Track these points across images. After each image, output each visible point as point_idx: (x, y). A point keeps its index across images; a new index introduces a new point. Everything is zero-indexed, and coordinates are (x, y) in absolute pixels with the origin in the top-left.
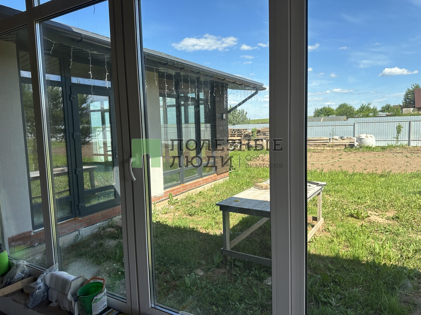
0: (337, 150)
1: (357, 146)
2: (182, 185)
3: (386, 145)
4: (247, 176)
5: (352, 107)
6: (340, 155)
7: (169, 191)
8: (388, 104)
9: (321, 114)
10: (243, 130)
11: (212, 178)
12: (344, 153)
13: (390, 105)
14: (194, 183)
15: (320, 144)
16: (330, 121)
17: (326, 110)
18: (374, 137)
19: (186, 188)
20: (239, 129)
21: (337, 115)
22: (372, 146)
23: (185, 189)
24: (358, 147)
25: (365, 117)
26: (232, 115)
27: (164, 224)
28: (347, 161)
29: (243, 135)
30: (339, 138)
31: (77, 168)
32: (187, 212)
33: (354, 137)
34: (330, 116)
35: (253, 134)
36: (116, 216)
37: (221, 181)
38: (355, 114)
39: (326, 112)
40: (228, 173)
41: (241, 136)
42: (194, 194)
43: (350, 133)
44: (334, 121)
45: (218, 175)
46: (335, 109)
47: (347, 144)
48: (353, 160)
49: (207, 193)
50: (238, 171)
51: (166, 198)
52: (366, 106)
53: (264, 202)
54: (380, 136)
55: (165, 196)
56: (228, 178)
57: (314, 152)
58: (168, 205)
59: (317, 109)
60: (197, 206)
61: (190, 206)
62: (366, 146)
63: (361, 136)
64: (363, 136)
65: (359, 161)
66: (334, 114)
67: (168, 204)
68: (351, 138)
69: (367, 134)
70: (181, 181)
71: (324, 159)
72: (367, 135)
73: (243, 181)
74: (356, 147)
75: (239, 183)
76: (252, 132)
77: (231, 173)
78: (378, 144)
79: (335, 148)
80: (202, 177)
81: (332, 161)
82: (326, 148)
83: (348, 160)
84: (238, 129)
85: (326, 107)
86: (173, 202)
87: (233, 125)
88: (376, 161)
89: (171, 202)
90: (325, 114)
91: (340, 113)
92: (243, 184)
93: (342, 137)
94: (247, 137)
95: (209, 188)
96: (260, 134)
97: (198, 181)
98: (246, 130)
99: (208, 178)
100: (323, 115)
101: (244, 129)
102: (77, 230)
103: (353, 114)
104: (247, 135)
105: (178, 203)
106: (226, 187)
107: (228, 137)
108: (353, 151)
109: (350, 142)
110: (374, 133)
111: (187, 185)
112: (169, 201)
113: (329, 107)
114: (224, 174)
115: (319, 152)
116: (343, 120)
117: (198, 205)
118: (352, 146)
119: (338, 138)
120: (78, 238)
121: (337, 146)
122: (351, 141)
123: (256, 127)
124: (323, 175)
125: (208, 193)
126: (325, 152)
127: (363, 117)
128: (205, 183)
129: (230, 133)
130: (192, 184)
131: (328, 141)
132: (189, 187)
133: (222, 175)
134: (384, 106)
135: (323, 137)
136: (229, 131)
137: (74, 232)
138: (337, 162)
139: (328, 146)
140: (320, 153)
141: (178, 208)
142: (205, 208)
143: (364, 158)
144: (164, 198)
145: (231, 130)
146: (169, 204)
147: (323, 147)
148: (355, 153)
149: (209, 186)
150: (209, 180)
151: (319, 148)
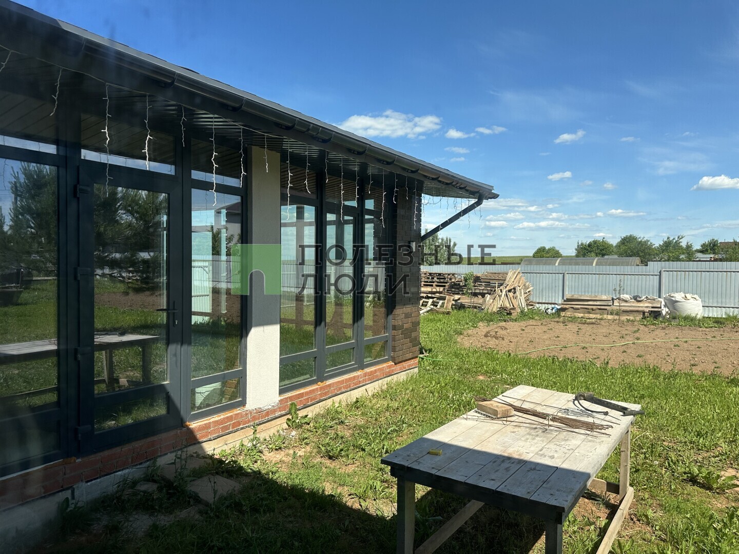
0: (628, 321)
1: (666, 315)
2: (321, 384)
3: (724, 316)
4: (455, 367)
5: (648, 241)
6: (635, 332)
7: (290, 398)
8: (713, 240)
9: (591, 252)
10: (449, 275)
11: (383, 370)
12: (642, 327)
13: (717, 241)
14: (346, 379)
15: (594, 307)
16: (609, 265)
17: (598, 245)
18: (700, 300)
19: (329, 391)
20: (441, 272)
21: (621, 255)
22: (696, 316)
23: (326, 394)
24: (668, 317)
25: (673, 261)
26: (428, 247)
27: (270, 477)
28: (651, 344)
29: (448, 284)
30: (631, 299)
31: (79, 346)
32: (323, 449)
33: (660, 297)
34: (606, 257)
35: (467, 283)
36: (166, 454)
37: (402, 377)
38: (654, 255)
39: (598, 249)
40: (417, 360)
41: (445, 286)
42: (344, 404)
43: (651, 290)
44: (618, 265)
45: (396, 364)
46: (614, 245)
47: (647, 310)
48: (664, 344)
49: (370, 402)
50: (437, 356)
51: (283, 412)
52: (674, 241)
53: (503, 461)
54: (711, 297)
55: (280, 409)
56: (416, 370)
57: (584, 324)
58: (287, 427)
59: (582, 244)
60: (347, 433)
61: (332, 433)
62: (684, 315)
63: (675, 297)
64: (678, 296)
65: (675, 346)
66: (613, 253)
67: (285, 426)
68: (654, 299)
69: (685, 293)
70: (317, 377)
71: (604, 339)
72: (687, 295)
73: (446, 379)
74: (664, 317)
75: (439, 383)
76: (466, 280)
77: (423, 359)
78: (707, 313)
79: (624, 318)
80: (362, 367)
81: (620, 343)
82: (605, 316)
83: (654, 344)
84: (439, 272)
85: (599, 241)
86: (297, 421)
87: (430, 265)
88: (711, 348)
89: (294, 421)
90: (596, 253)
91: (626, 252)
92: (446, 385)
93: (637, 296)
94: (455, 288)
95: (376, 391)
96: (479, 283)
97: (355, 377)
98: (453, 275)
99: (376, 370)
100: (593, 254)
101: (449, 273)
102: (67, 489)
103: (650, 255)
104: (455, 284)
105: (309, 424)
106: (413, 390)
107: (419, 287)
108: (658, 324)
109: (652, 307)
110: (699, 292)
111: (331, 384)
112: (288, 419)
113: (604, 240)
114: (409, 361)
115: (593, 323)
116: (635, 265)
117: (350, 431)
118: (656, 314)
119: (629, 299)
120: (68, 506)
121: (628, 314)
122: (654, 305)
123: (472, 270)
124: (609, 373)
125: (373, 402)
126: (603, 324)
127: (668, 260)
128: (369, 379)
129: (423, 278)
130: (342, 382)
131: (611, 303)
132: (334, 389)
133: (404, 364)
134: (707, 243)
135: (600, 294)
136: (422, 275)
137: (60, 493)
138: (632, 345)
139: (609, 313)
140: (594, 326)
141: (306, 438)
142: (364, 441)
143: (685, 340)
144: (280, 413)
145: (425, 274)
146: (289, 426)
147: (601, 314)
148: (663, 328)
149: (377, 387)
150: (378, 373)
151: (592, 316)
